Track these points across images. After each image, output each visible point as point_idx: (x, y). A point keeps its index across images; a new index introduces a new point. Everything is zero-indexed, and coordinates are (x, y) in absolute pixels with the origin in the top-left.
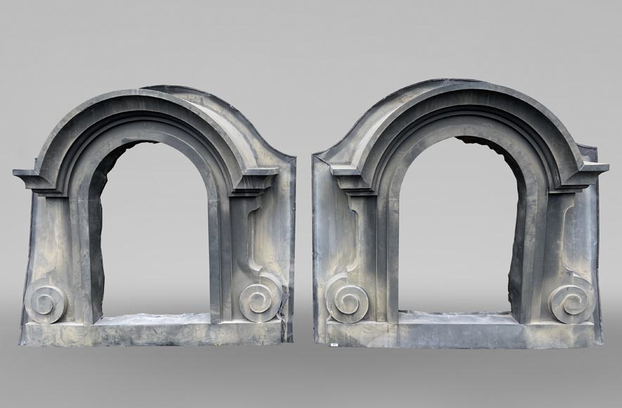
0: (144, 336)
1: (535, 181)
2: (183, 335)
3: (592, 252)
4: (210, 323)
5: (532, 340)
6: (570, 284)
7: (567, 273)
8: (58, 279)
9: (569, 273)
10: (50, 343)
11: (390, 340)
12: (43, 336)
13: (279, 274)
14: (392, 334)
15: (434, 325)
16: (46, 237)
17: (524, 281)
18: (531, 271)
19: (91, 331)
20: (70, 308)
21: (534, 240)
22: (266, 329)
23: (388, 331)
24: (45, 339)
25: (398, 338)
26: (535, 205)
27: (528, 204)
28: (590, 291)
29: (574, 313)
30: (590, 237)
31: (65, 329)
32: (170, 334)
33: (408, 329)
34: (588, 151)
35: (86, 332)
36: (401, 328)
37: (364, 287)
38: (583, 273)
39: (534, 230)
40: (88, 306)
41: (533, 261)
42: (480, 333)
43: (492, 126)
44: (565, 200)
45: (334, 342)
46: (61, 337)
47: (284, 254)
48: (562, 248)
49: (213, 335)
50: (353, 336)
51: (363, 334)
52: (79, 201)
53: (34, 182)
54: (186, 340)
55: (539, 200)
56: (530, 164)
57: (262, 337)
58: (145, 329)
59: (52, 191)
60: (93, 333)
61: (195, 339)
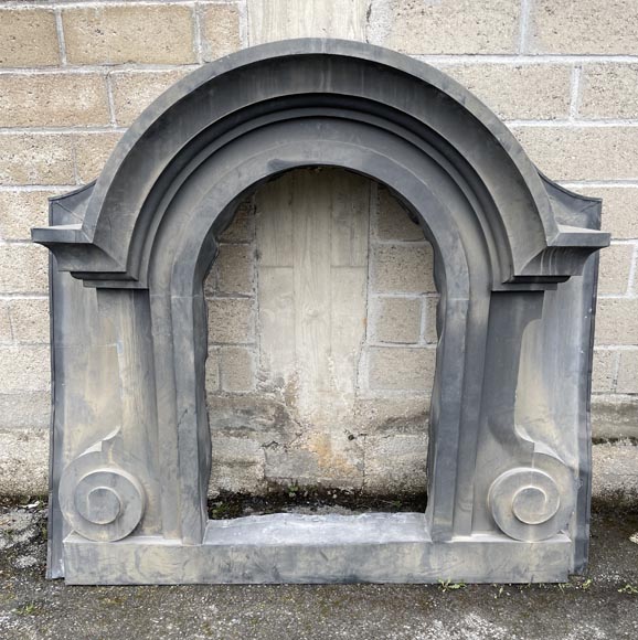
0: (301, 565)
2: (377, 563)
4: (430, 540)
8: (127, 453)
10: (114, 576)
12: (100, 566)
13: (557, 442)
16: (86, 364)
19: (197, 556)
20: (152, 509)
22: (542, 554)
24: (105, 569)
31: (145, 550)
32: (352, 560)
35: (187, 557)
40: (192, 509)
46: (137, 566)
47: (567, 403)
49: (434, 564)
52: (173, 297)
53: (78, 256)
54: (384, 571)
57: (533, 568)
58: (304, 551)
59: (118, 276)
60: (202, 560)
61: (400, 570)
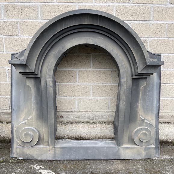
1: (125, 71)
3: (156, 110)
5: (123, 154)
6: (144, 126)
7: (142, 120)
9: (143, 120)
11: (50, 155)
14: (52, 152)
15: (74, 148)
17: (119, 124)
18: (123, 119)
21: (124, 103)
23: (49, 151)
25: (55, 154)
26: (125, 84)
27: (122, 83)
28: (153, 130)
29: (144, 141)
30: (155, 102)
33: (60, 150)
34: (157, 57)
36: (57, 149)
37: (36, 128)
38: (151, 120)
39: (124, 98)
41: (124, 114)
42: (97, 151)
43: (102, 38)
44: (141, 81)
45: (20, 157)
48: (139, 108)
50: (30, 154)
51: (36, 152)
55: (127, 81)
56: (122, 61)
